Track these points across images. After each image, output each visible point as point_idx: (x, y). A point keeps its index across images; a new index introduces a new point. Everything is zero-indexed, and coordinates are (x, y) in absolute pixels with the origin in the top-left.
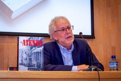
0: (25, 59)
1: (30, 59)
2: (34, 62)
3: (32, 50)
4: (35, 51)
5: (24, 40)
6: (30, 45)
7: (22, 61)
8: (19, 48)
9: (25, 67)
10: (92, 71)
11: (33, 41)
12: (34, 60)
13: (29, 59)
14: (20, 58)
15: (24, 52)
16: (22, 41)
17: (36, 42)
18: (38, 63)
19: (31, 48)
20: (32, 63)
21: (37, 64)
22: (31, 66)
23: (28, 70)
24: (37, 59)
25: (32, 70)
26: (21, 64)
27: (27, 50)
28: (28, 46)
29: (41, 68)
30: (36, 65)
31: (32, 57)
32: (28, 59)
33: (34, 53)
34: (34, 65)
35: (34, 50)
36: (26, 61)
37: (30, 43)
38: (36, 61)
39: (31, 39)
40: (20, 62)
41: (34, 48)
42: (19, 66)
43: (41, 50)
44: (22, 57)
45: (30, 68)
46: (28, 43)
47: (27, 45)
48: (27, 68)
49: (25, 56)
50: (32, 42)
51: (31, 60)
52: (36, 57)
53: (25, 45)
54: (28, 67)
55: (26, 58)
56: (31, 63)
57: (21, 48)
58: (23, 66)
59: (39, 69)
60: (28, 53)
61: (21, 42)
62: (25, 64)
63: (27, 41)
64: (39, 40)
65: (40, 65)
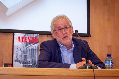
0: (19, 56)
1: (25, 56)
2: (29, 59)
3: (27, 47)
4: (30, 48)
5: (19, 37)
6: (25, 42)
7: (17, 57)
8: (14, 45)
9: (19, 64)
10: (87, 69)
11: (29, 38)
12: (29, 57)
13: (24, 55)
14: (15, 55)
15: (19, 49)
16: (18, 38)
17: (31, 39)
18: (33, 59)
19: (26, 45)
20: (27, 59)
21: (32, 61)
22: (25, 63)
23: (23, 66)
24: (32, 56)
25: (27, 66)
26: (16, 61)
27: (23, 47)
28: (24, 42)
29: (36, 64)
30: (31, 62)
31: (27, 54)
32: (23, 56)
33: (30, 50)
34: (29, 61)
35: (29, 46)
36: (21, 58)
37: (25, 40)
38: (31, 58)
39: (27, 36)
40: (15, 58)
41: (29, 45)
42: (14, 63)
43: (36, 47)
44: (17, 54)
45: (25, 64)
46: (24, 40)
47: (22, 42)
48: (22, 64)
49: (20, 53)
50: (27, 39)
51: (26, 57)
52: (31, 54)
53: (20, 42)
54: (23, 63)
55: (21, 55)
56: (26, 60)
57: (17, 45)
58: (18, 63)
59: (34, 66)
60: (23, 49)
61: (16, 39)
62: (20, 60)
63: (22, 38)
64: (35, 37)
65: (35, 61)
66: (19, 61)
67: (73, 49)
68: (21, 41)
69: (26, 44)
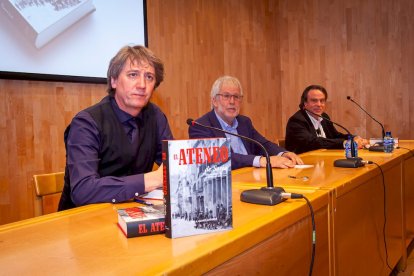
0: (186, 201)
1: (201, 200)
2: (210, 206)
3: (204, 174)
4: (211, 176)
5: (182, 151)
6: (197, 162)
7: (179, 206)
8: (171, 173)
9: (187, 222)
11: (205, 149)
12: (210, 200)
13: (198, 198)
14: (174, 201)
15: (184, 182)
16: (178, 153)
17: (212, 153)
18: (218, 205)
19: (201, 171)
20: (206, 207)
21: (218, 210)
22: (202, 217)
23: (196, 227)
24: (216, 196)
25: (206, 226)
26: (177, 215)
27: (192, 177)
28: (194, 164)
29: (227, 217)
30: (214, 214)
31: (204, 194)
32: (194, 200)
33: (210, 182)
34: (211, 212)
35: (209, 173)
36: (190, 205)
37: (198, 155)
38: (215, 201)
39: (200, 146)
40: (174, 210)
41: (208, 169)
42: (174, 221)
43: (224, 171)
44: (180, 196)
45: (200, 221)
46: (194, 156)
47: (191, 163)
48: (193, 223)
49: (186, 193)
50: (202, 153)
51: (202, 202)
52: (214, 193)
53: (185, 163)
54: (195, 219)
55: (190, 198)
56: (203, 208)
57: (177, 173)
58: (183, 219)
60: (193, 183)
61: (175, 157)
62: (188, 212)
63: (190, 151)
64: (220, 145)
66: (185, 216)
67: (236, 126)
68: (188, 160)
69: (201, 168)
